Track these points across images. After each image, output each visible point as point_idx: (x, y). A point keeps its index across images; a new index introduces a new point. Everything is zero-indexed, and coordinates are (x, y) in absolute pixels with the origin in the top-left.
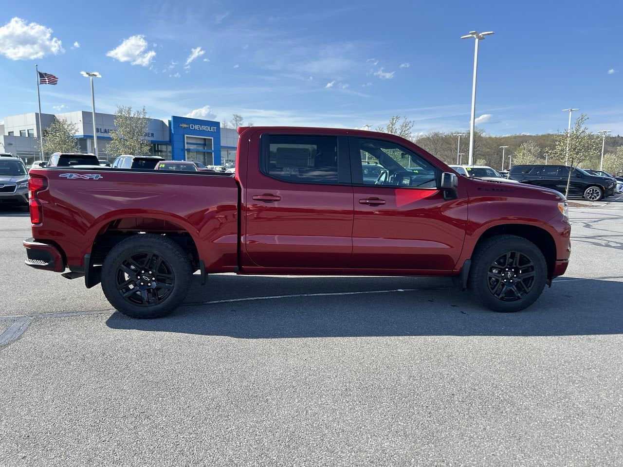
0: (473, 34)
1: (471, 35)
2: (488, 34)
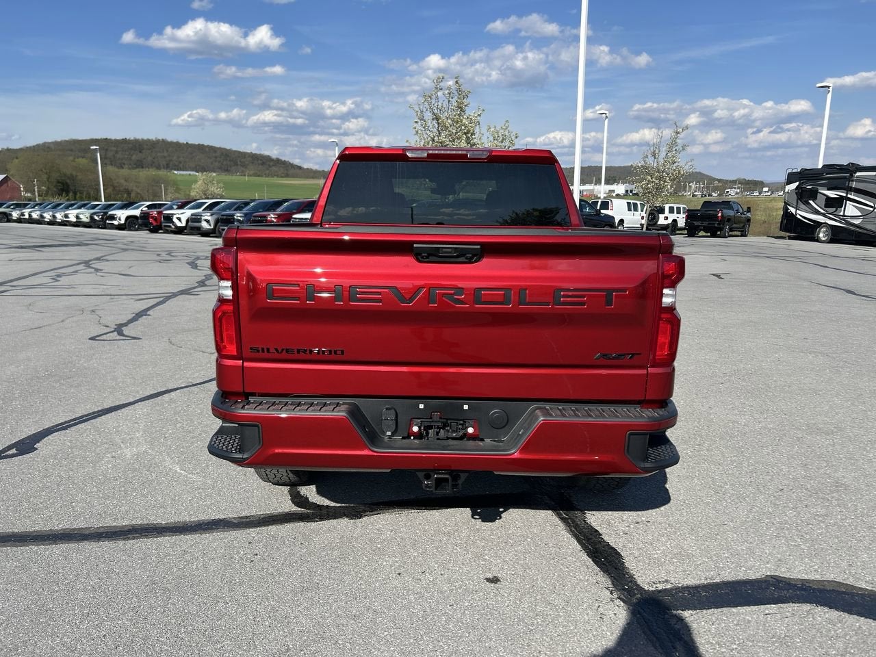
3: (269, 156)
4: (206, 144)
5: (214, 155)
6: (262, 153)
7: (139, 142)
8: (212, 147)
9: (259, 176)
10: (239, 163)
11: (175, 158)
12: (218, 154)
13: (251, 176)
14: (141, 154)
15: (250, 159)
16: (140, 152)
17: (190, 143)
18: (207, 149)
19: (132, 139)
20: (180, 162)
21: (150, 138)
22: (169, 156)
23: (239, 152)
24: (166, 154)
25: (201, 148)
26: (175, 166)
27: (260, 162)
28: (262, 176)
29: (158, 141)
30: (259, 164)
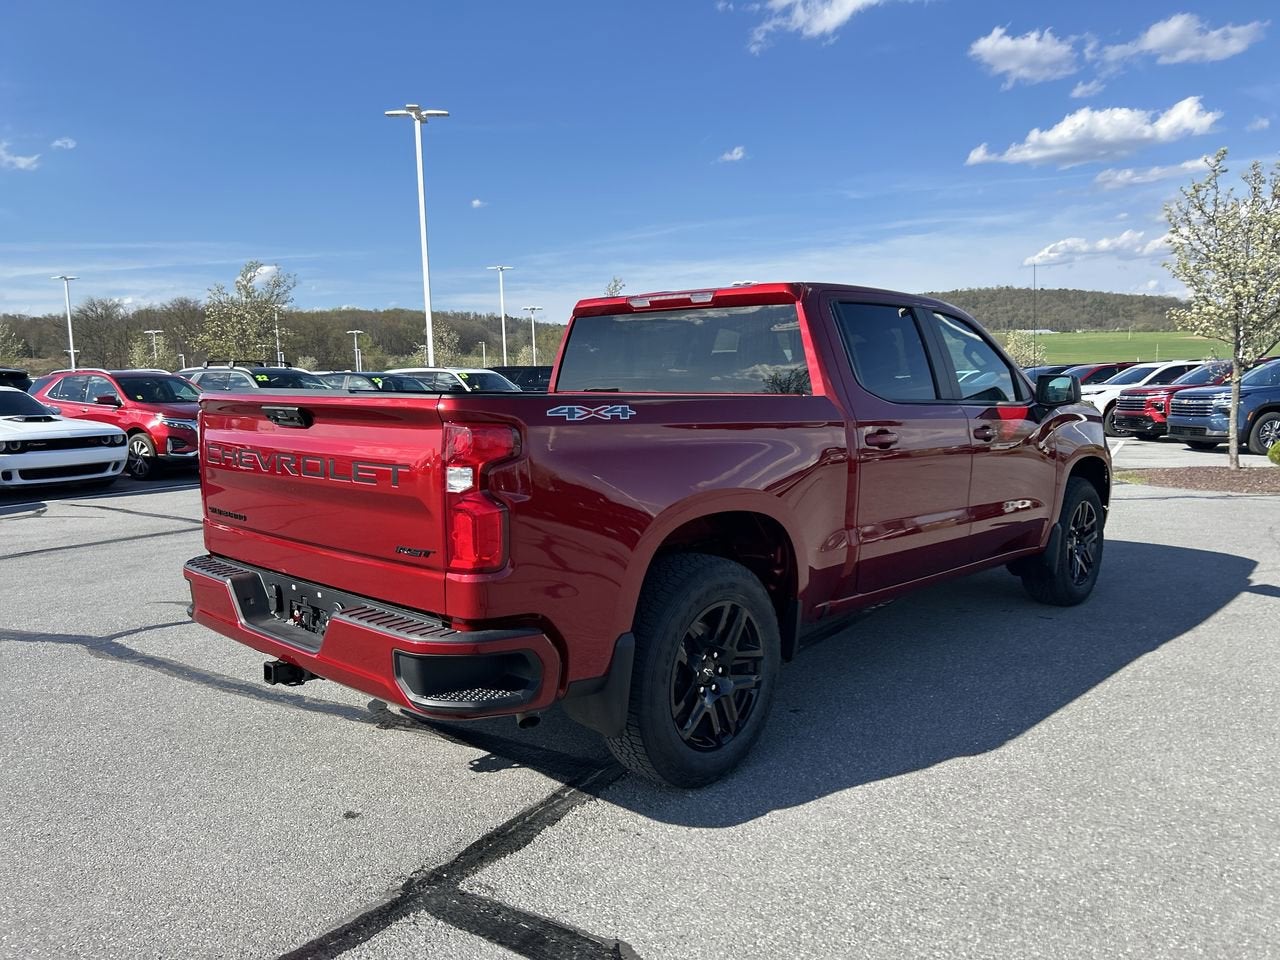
0: (411, 109)
1: (404, 112)
2: (438, 115)
3: (1175, 298)
4: (1070, 289)
5: (1081, 302)
6: (1163, 294)
7: (975, 294)
8: (1080, 291)
9: (1152, 331)
10: (1121, 312)
11: (1022, 311)
12: (1089, 301)
13: (1139, 331)
14: (974, 310)
15: (1142, 305)
16: (974, 307)
17: (1046, 288)
18: (1071, 296)
19: (966, 290)
20: (1029, 318)
21: (990, 287)
22: (1013, 309)
23: (1125, 296)
24: (1009, 307)
25: (1062, 295)
26: (1021, 323)
27: (1157, 309)
28: (1157, 331)
29: (1000, 290)
30: (1154, 312)
